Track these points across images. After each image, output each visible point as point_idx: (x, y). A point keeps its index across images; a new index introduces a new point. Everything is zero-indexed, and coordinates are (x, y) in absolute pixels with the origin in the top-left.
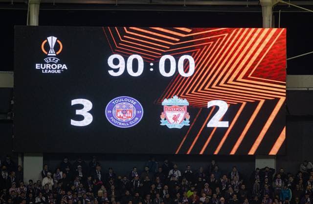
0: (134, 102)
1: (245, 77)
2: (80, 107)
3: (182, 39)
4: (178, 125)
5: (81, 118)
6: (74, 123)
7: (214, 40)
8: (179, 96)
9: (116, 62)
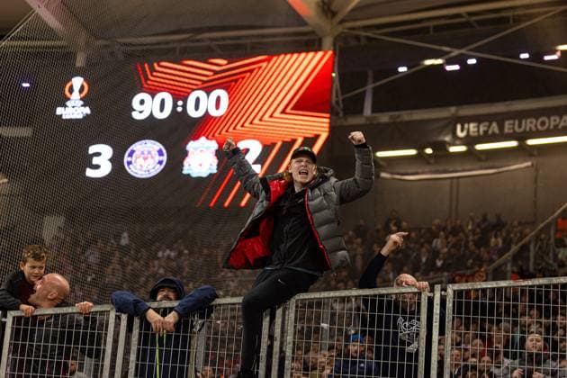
0: (158, 146)
1: (283, 112)
2: (98, 154)
3: (216, 73)
4: (204, 173)
5: (97, 167)
6: (90, 173)
7: (251, 71)
8: (207, 138)
9: (142, 102)
